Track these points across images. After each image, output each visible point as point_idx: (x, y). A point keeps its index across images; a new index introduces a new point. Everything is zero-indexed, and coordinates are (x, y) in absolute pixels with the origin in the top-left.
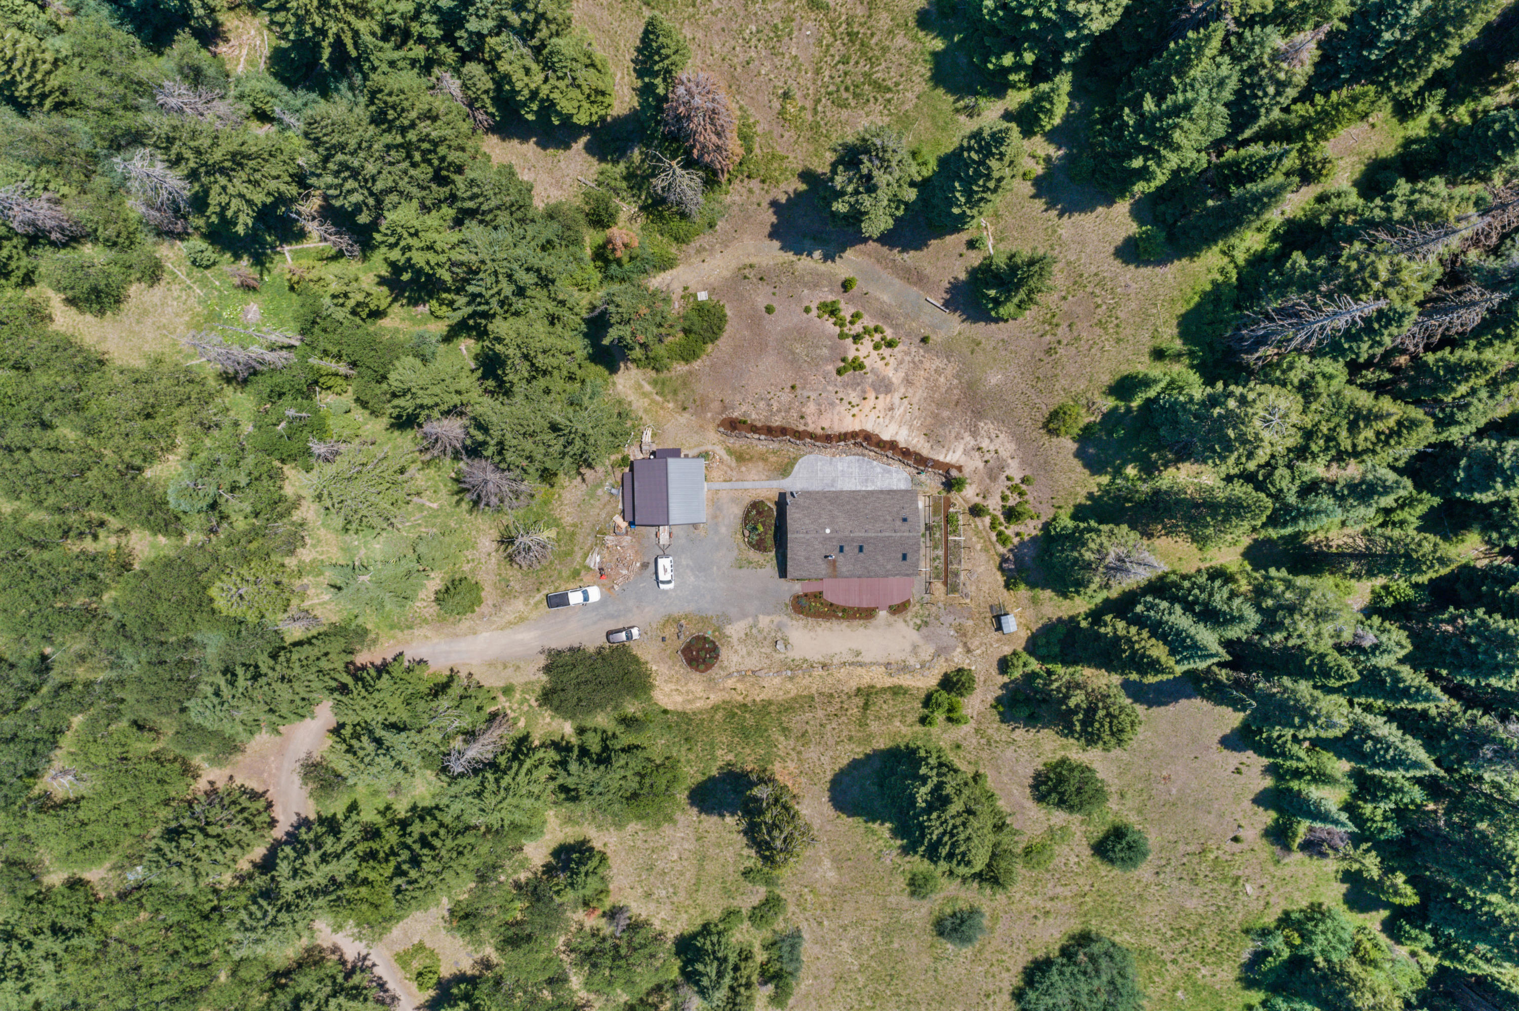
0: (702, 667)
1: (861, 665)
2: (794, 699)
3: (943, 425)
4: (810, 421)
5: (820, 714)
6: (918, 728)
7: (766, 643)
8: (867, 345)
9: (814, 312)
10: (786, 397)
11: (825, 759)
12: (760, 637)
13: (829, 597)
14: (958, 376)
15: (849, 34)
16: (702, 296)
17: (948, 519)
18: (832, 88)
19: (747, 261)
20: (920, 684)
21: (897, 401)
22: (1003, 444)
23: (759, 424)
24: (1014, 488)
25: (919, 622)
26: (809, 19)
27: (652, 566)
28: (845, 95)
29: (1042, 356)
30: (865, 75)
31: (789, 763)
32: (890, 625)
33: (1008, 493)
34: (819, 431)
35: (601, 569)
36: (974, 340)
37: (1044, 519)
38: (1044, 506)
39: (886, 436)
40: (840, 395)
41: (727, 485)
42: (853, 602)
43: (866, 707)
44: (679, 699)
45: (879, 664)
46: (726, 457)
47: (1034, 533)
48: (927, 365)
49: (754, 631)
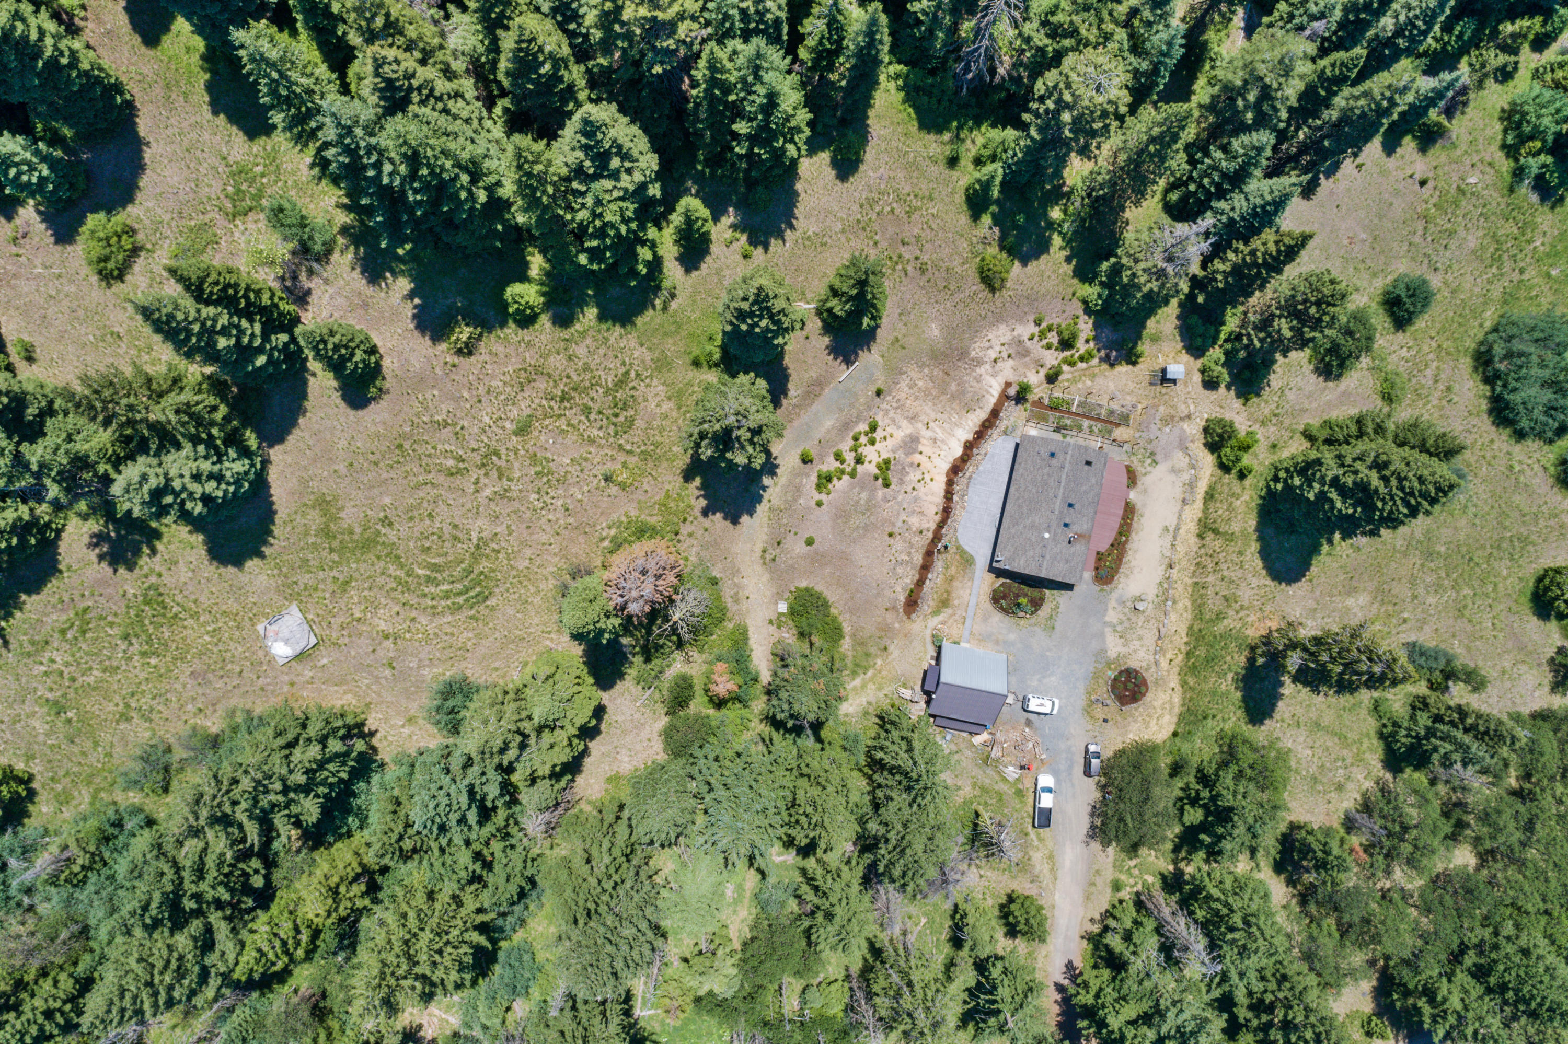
0: (1143, 689)
1: (1177, 529)
2: (1194, 601)
3: (963, 392)
5: (1211, 579)
6: (1247, 482)
7: (1134, 619)
8: (869, 453)
9: (823, 497)
10: (898, 544)
11: (1255, 582)
12: (1126, 624)
13: (1104, 546)
14: (921, 367)
15: (562, 401)
16: (783, 607)
17: (1054, 408)
18: (611, 430)
19: (758, 553)
20: (1208, 473)
21: (928, 434)
22: (997, 337)
23: (917, 577)
24: (1042, 335)
25: (1149, 461)
26: (538, 438)
27: (1031, 716)
28: (621, 419)
29: (925, 278)
30: (606, 393)
31: (1249, 619)
32: (1145, 491)
33: (1045, 342)
34: (938, 518)
35: (1022, 768)
36: (893, 344)
37: (1080, 312)
38: (1068, 309)
39: (959, 451)
40: (909, 489)
41: (968, 622)
42: (1115, 522)
43: (1216, 531)
44: (1167, 718)
45: (1182, 510)
46: (941, 618)
47: (1090, 325)
48: (902, 396)
49: (1119, 628)
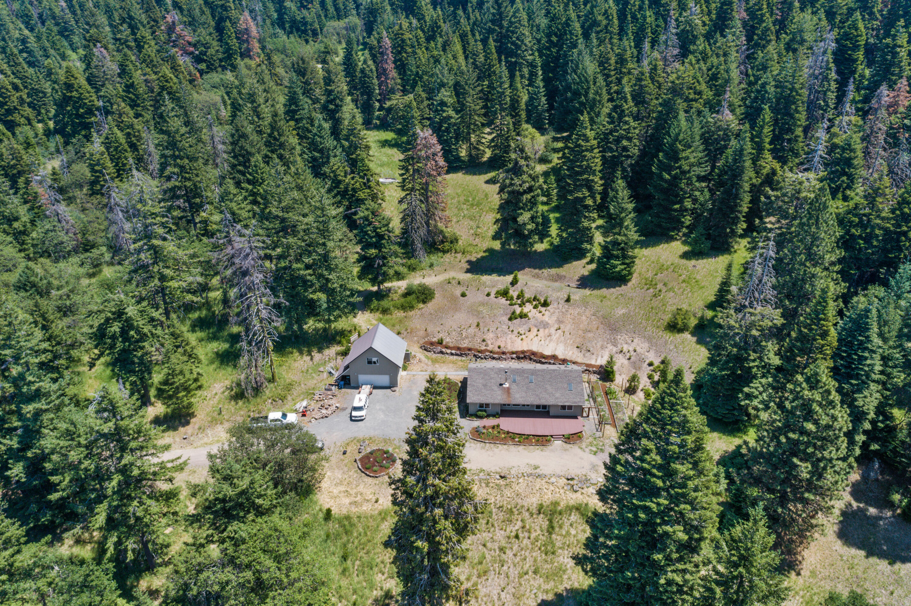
1: (540, 476)
3: (590, 341)
4: (489, 342)
8: (529, 307)
9: (493, 295)
10: (472, 330)
13: (505, 428)
14: (594, 314)
17: (607, 393)
19: (451, 278)
21: (553, 331)
22: (638, 345)
23: (451, 345)
24: (656, 369)
25: (594, 449)
27: (349, 410)
29: (651, 298)
32: (566, 451)
33: (652, 373)
34: (496, 349)
35: (305, 411)
36: (600, 297)
39: (547, 352)
40: (511, 329)
41: (423, 373)
44: (346, 501)
46: (424, 359)
48: (571, 312)
